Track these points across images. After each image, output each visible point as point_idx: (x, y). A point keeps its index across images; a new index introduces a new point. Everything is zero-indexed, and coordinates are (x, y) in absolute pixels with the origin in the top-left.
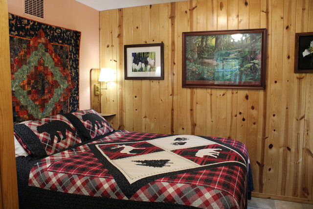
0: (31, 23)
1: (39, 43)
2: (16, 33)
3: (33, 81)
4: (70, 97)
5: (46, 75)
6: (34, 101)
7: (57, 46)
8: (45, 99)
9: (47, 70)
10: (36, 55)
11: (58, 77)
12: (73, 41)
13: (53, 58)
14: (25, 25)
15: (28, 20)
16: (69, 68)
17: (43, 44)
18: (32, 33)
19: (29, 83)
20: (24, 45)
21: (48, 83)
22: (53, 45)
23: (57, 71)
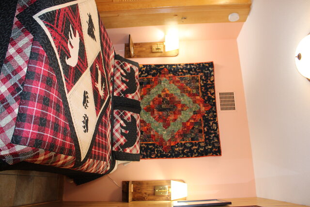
0: (213, 97)
1: (199, 105)
2: (202, 84)
3: (169, 99)
4: (154, 145)
5: (175, 113)
6: (153, 101)
7: (201, 125)
8: (154, 111)
9: (179, 114)
10: (189, 101)
11: (173, 127)
12: (210, 147)
13: (189, 120)
14: (210, 92)
15: (214, 93)
16: (183, 142)
17: (200, 109)
18: (206, 98)
19: (167, 95)
20: (195, 91)
21: (168, 116)
22: (201, 120)
23: (179, 126)
